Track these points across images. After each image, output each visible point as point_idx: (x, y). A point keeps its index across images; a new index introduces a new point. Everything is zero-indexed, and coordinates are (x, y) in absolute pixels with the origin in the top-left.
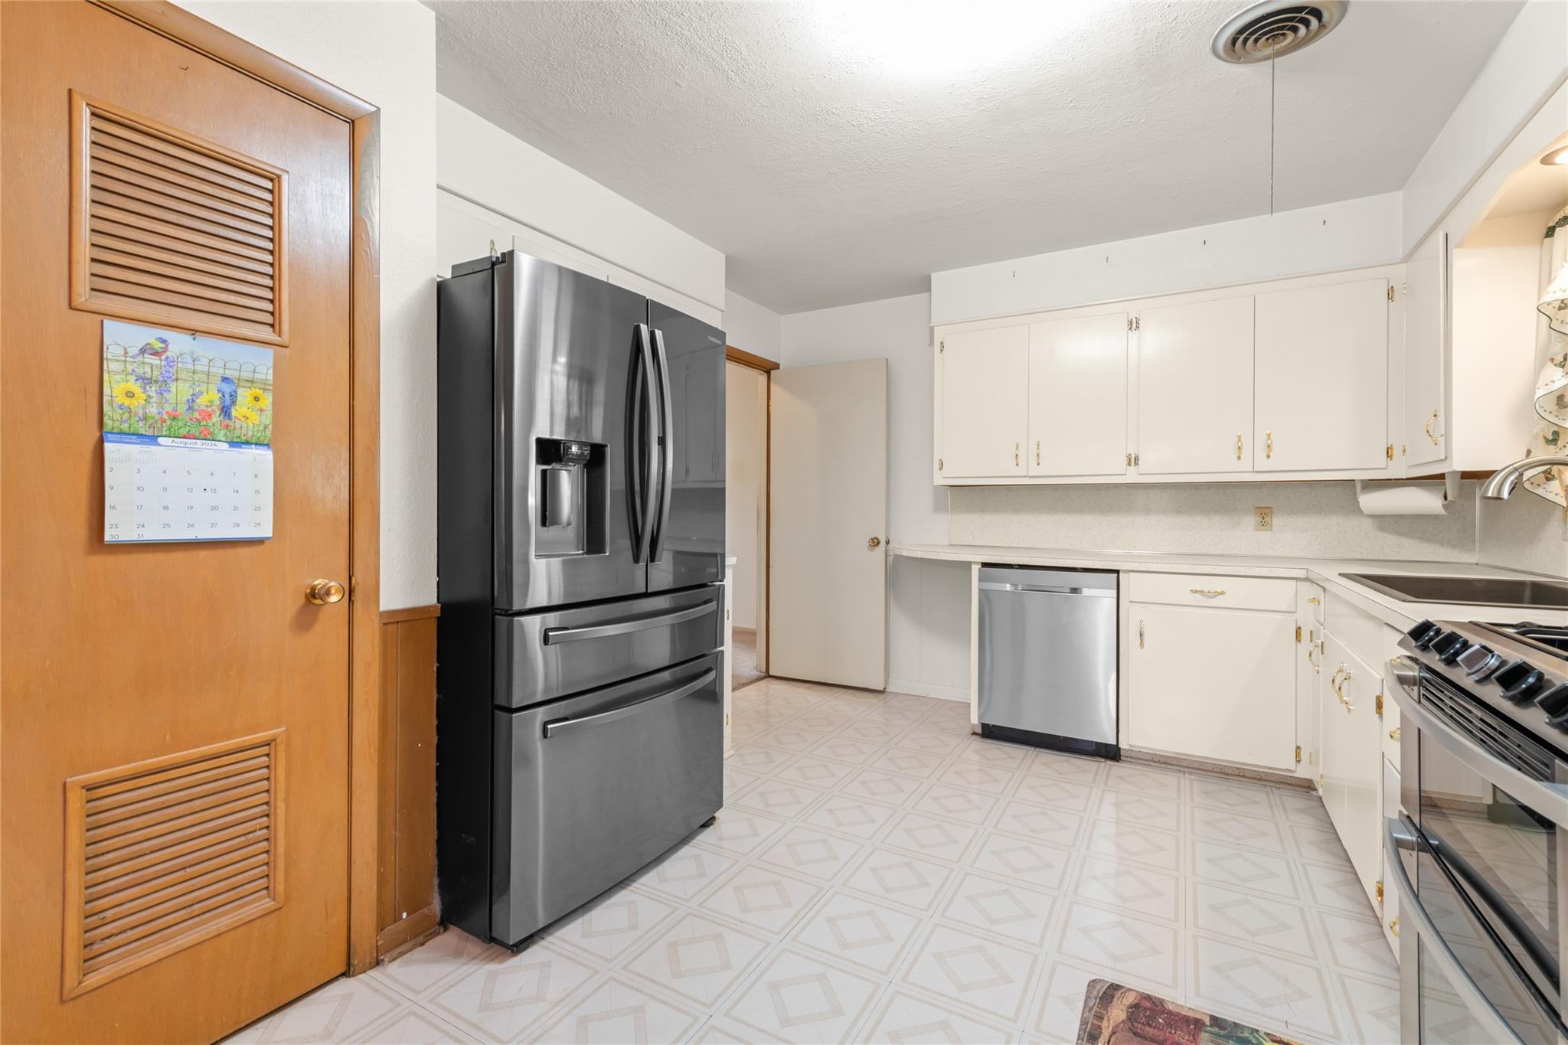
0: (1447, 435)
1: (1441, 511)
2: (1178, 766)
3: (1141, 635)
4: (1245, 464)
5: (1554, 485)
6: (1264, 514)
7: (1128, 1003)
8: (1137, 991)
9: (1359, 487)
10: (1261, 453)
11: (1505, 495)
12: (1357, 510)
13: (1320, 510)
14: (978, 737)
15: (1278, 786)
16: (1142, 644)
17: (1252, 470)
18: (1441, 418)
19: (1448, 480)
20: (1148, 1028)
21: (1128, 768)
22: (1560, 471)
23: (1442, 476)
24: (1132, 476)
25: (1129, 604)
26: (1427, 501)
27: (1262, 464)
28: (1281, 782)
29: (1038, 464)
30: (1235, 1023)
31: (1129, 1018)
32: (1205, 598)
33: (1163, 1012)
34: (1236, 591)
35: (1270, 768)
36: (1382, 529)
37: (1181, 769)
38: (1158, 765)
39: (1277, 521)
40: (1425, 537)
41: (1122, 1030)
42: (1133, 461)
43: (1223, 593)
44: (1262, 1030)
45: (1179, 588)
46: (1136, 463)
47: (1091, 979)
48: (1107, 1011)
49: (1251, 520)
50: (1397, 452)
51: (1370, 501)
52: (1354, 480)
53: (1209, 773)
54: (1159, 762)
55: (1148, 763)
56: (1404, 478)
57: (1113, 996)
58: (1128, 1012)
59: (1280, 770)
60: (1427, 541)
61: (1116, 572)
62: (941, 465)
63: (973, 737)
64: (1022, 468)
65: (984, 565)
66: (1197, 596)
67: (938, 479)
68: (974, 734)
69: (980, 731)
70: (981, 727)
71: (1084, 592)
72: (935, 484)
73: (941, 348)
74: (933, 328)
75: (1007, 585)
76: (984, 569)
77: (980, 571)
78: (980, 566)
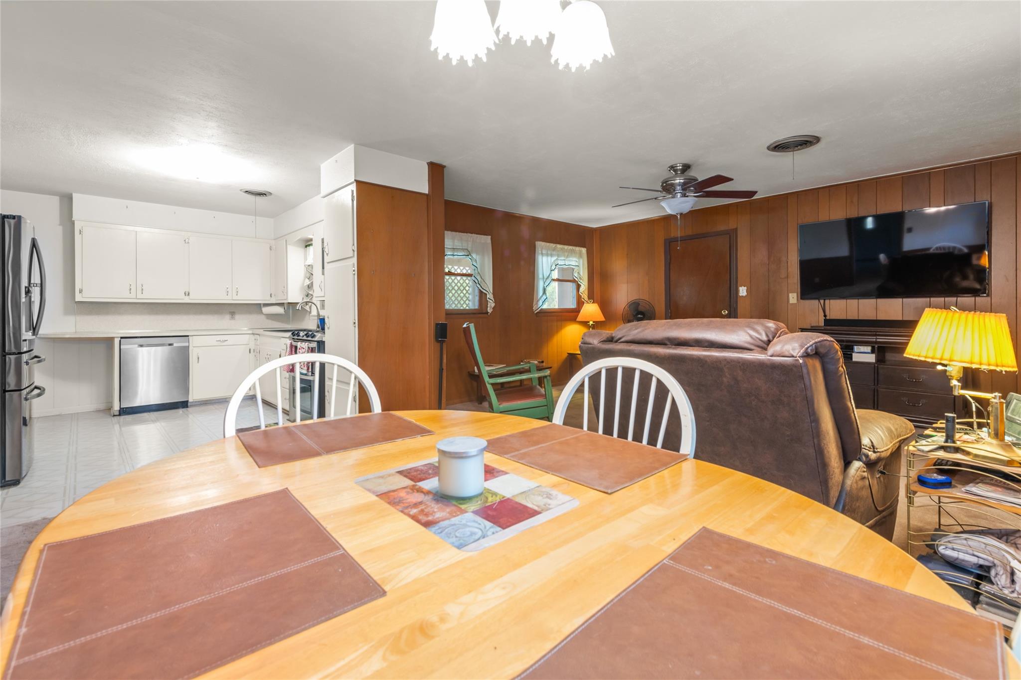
0: (287, 293)
1: (284, 313)
3: (198, 358)
4: (229, 297)
5: (308, 306)
6: (233, 314)
9: (262, 305)
10: (234, 294)
11: (300, 309)
12: (261, 312)
13: (250, 313)
16: (198, 362)
18: (286, 288)
19: (285, 305)
21: (191, 408)
22: (311, 305)
24: (187, 300)
25: (192, 348)
26: (280, 310)
27: (235, 297)
29: (142, 293)
32: (221, 342)
34: (231, 339)
36: (267, 318)
39: (237, 316)
40: (278, 320)
42: (187, 294)
43: (227, 340)
46: (188, 295)
49: (228, 317)
50: (273, 296)
51: (266, 310)
52: (261, 303)
56: (274, 303)
60: (279, 322)
61: (188, 336)
62: (81, 291)
63: (115, 417)
64: (133, 295)
65: (122, 338)
66: (219, 342)
67: (78, 298)
68: (114, 416)
69: (118, 414)
70: (120, 411)
71: (175, 345)
72: (76, 300)
73: (80, 232)
74: (74, 221)
75: (137, 345)
76: (122, 340)
77: (120, 341)
78: (120, 339)
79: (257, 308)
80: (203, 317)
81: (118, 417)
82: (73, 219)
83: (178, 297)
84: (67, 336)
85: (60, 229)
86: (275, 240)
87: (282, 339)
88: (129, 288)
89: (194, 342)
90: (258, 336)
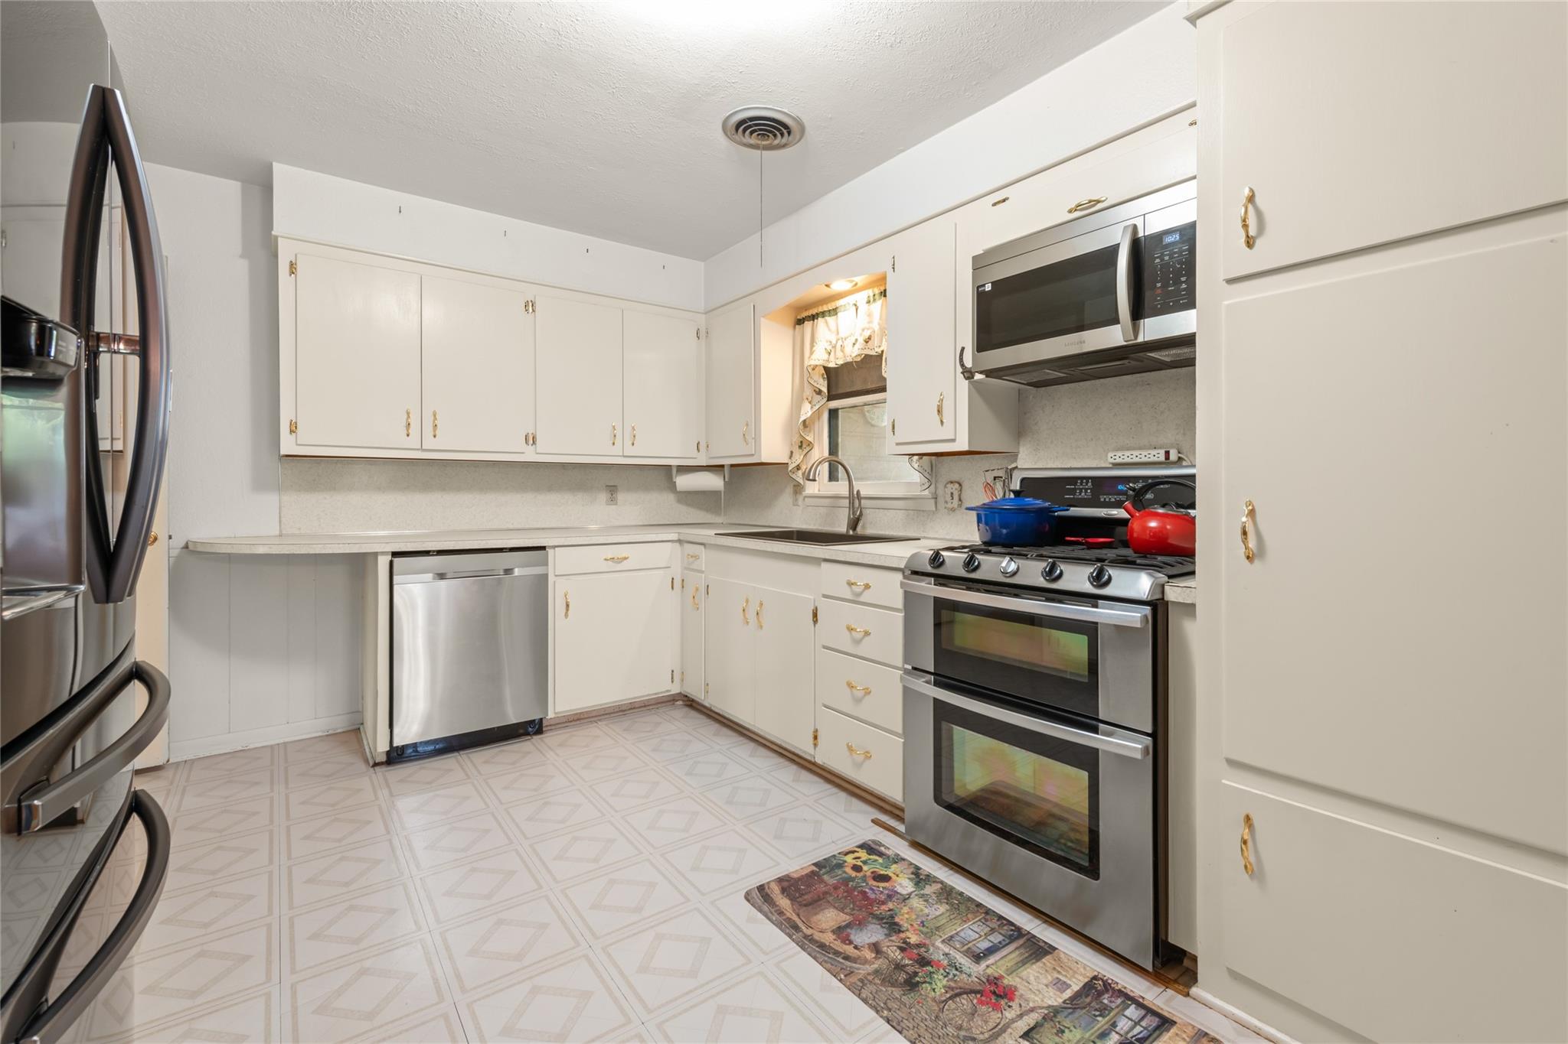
2: (589, 717)
3: (567, 605)
4: (617, 450)
6: (612, 491)
7: (779, 892)
8: (773, 881)
9: (674, 471)
10: (628, 443)
12: (672, 487)
13: (646, 488)
14: (383, 766)
15: (656, 706)
16: (566, 615)
17: (621, 454)
19: (726, 468)
20: (806, 897)
21: (552, 736)
23: (722, 466)
24: (530, 455)
25: (553, 580)
26: (713, 482)
27: (628, 450)
28: (659, 703)
29: (435, 436)
30: (824, 859)
31: (791, 900)
32: (614, 564)
33: (797, 882)
34: (633, 556)
35: (656, 694)
37: (592, 719)
38: (575, 723)
39: (621, 496)
40: (699, 506)
41: (799, 909)
42: (531, 440)
43: (626, 558)
44: (836, 853)
45: (594, 558)
46: (534, 442)
47: (744, 893)
48: (778, 906)
49: (603, 496)
50: (702, 447)
51: (684, 482)
52: (670, 466)
53: (612, 715)
54: (574, 720)
55: (566, 725)
56: (705, 465)
57: (767, 895)
58: (786, 897)
59: (662, 692)
60: (700, 509)
61: (543, 548)
62: (293, 429)
63: (377, 769)
64: (414, 441)
65: (395, 554)
66: (610, 563)
67: (288, 446)
68: (376, 765)
69: (384, 758)
70: (388, 753)
71: (517, 572)
72: (283, 452)
73: (293, 268)
74: (276, 238)
75: (430, 575)
76: (396, 560)
77: (391, 563)
78: (389, 557)
79: (664, 474)
80: (554, 497)
81: (384, 769)
82: (273, 233)
83: (510, 448)
84: (261, 550)
85: (242, 267)
86: (706, 313)
87: (824, 565)
88: (404, 423)
89: (559, 562)
90: (702, 547)
